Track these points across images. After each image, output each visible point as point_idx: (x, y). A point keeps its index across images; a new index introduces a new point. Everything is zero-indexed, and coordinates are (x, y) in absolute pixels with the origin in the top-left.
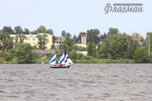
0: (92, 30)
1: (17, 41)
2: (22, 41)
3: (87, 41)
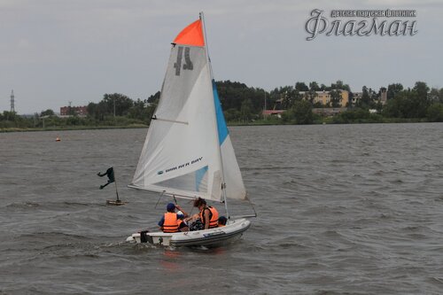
0: (394, 85)
1: (306, 99)
2: (312, 99)
3: (388, 98)
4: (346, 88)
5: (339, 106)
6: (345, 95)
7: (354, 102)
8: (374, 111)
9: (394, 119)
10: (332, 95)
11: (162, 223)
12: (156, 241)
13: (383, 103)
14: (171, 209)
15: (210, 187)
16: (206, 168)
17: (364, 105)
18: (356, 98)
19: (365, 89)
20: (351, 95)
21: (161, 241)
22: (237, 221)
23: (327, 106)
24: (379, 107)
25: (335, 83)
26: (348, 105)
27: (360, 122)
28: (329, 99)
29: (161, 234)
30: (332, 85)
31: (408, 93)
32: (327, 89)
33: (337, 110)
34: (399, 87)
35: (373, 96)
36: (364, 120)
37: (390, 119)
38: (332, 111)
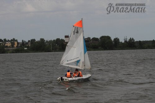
3: (31, 44)
4: (16, 41)
5: (14, 47)
6: (16, 43)
7: (19, 45)
8: (26, 48)
9: (33, 51)
10: (12, 43)
11: (66, 75)
12: (65, 80)
13: (30, 46)
14: (69, 71)
15: (81, 65)
16: (80, 60)
17: (23, 46)
18: (20, 44)
19: (23, 41)
20: (18, 43)
21: (66, 80)
22: (88, 75)
23: (10, 47)
24: (28, 47)
25: (12, 39)
26: (17, 46)
27: (21, 52)
28: (10, 44)
29: (66, 78)
30: (11, 40)
31: (38, 42)
32: (10, 41)
33: (13, 48)
34: (34, 40)
35: (26, 43)
36: (23, 52)
37: (32, 51)
38: (11, 49)
